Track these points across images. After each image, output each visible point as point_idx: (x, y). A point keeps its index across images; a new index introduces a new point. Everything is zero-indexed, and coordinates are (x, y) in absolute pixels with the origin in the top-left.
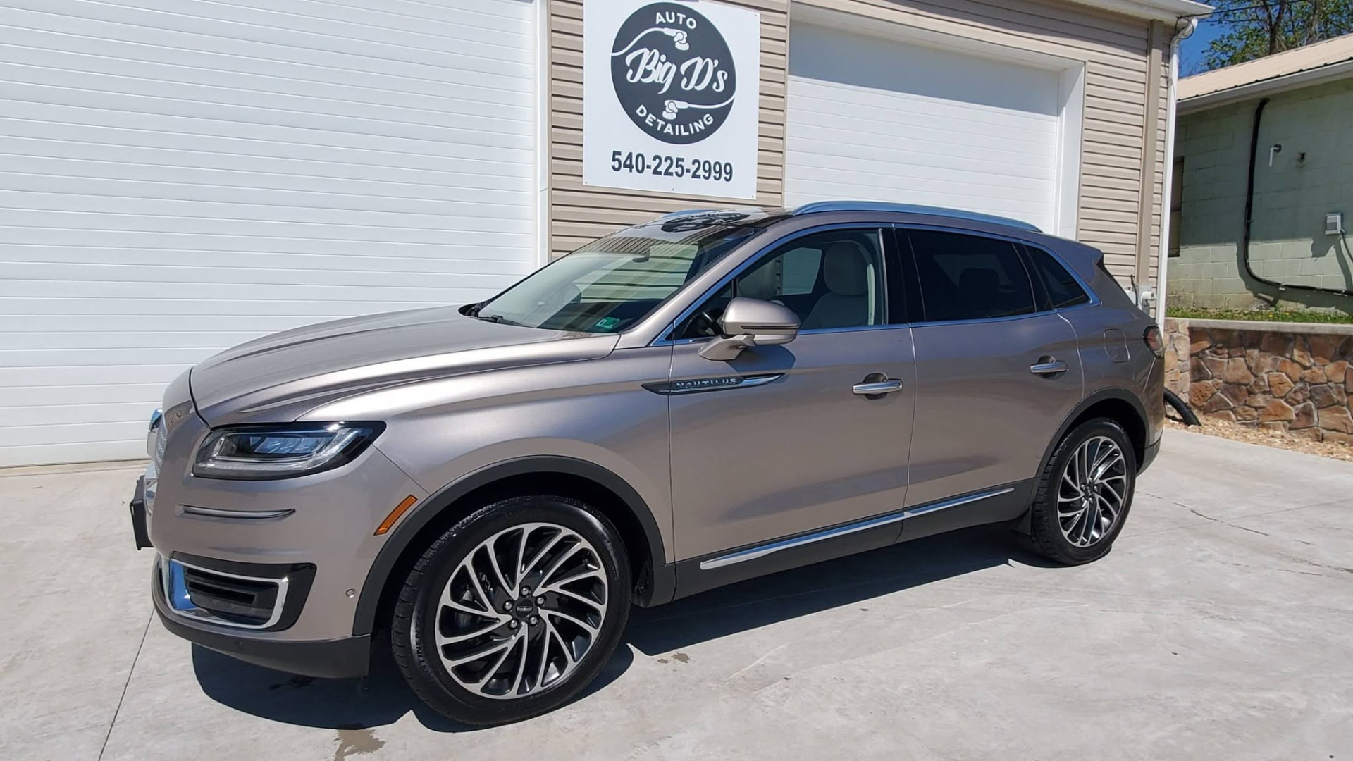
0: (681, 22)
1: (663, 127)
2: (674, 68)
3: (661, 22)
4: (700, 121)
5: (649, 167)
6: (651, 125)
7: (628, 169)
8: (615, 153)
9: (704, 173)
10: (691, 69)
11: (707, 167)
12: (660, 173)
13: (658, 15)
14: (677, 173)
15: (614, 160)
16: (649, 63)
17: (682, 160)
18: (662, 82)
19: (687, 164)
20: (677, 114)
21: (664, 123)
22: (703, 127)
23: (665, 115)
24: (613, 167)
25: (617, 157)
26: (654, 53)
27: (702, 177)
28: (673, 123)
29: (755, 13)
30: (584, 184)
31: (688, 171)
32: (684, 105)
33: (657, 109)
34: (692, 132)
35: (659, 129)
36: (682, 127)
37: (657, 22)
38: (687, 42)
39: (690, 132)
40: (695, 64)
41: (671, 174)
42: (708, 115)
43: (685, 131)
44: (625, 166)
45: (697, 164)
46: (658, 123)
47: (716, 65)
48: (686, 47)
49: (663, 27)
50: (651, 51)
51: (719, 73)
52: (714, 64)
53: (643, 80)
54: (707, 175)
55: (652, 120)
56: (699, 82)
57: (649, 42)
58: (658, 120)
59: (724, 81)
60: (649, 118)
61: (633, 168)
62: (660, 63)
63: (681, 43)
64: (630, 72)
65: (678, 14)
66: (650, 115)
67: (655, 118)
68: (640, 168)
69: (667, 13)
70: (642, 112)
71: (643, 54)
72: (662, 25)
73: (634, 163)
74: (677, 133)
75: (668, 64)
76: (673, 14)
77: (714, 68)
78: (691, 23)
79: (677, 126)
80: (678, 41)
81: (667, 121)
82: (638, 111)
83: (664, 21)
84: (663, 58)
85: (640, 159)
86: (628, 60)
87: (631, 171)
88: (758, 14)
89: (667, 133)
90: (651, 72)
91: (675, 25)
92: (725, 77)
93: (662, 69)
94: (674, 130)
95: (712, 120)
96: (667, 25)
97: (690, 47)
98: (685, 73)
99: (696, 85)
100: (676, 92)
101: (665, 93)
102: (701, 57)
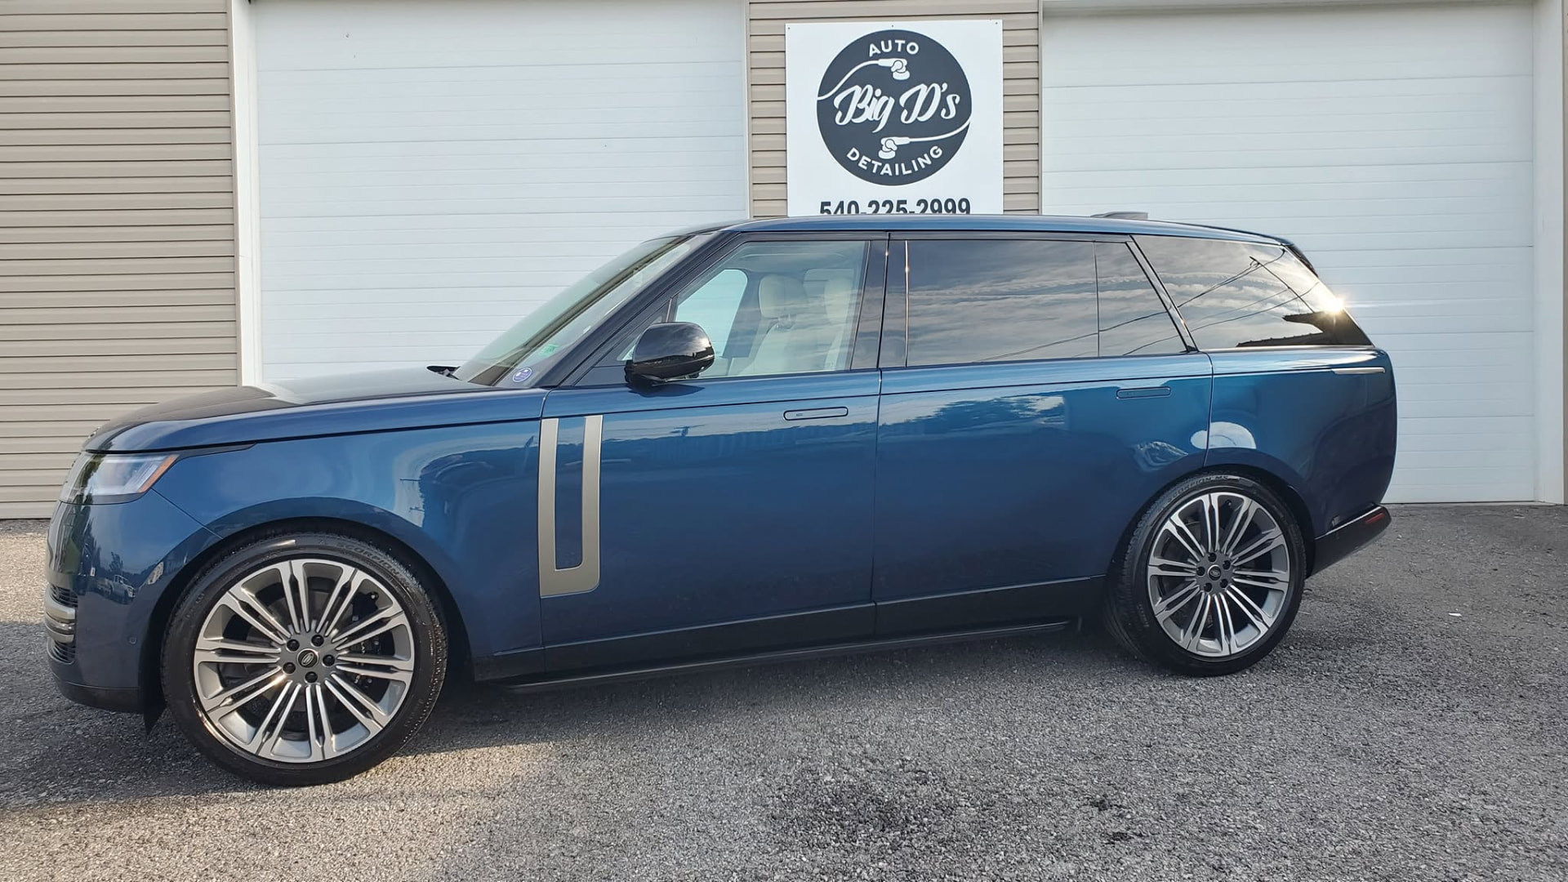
0: (899, 50)
1: (880, 168)
2: (892, 101)
3: (875, 54)
4: (926, 155)
6: (865, 168)
8: (824, 204)
10: (912, 101)
11: (936, 206)
13: (872, 46)
15: (822, 211)
16: (861, 101)
17: (905, 202)
18: (878, 119)
19: (910, 207)
20: (896, 151)
21: (880, 164)
22: (929, 162)
23: (882, 155)
25: (825, 208)
26: (867, 90)
28: (891, 162)
29: (997, 21)
32: (905, 141)
33: (872, 149)
34: (916, 169)
35: (874, 171)
36: (903, 165)
37: (871, 55)
38: (907, 70)
39: (913, 169)
40: (917, 93)
42: (935, 147)
43: (906, 170)
45: (923, 205)
46: (874, 165)
47: (944, 90)
48: (905, 76)
49: (877, 60)
50: (863, 88)
51: (949, 98)
52: (942, 89)
53: (855, 121)
55: (865, 163)
57: (860, 79)
58: (873, 162)
59: (956, 106)
60: (862, 161)
62: (874, 99)
63: (899, 70)
64: (840, 114)
65: (896, 41)
66: (864, 158)
67: (869, 160)
69: (882, 43)
70: (854, 155)
71: (854, 92)
73: (846, 212)
74: (897, 173)
75: (884, 98)
76: (890, 42)
77: (942, 93)
78: (913, 48)
79: (897, 165)
80: (896, 71)
81: (884, 161)
82: (849, 156)
83: (879, 52)
84: (878, 92)
85: (853, 207)
86: (837, 102)
88: (1000, 22)
89: (885, 174)
90: (864, 110)
91: (894, 54)
92: (957, 101)
93: (877, 106)
94: (893, 170)
95: (941, 152)
96: (884, 55)
97: (911, 75)
98: (905, 104)
99: (920, 114)
100: (895, 127)
101: (881, 130)
102: (926, 84)
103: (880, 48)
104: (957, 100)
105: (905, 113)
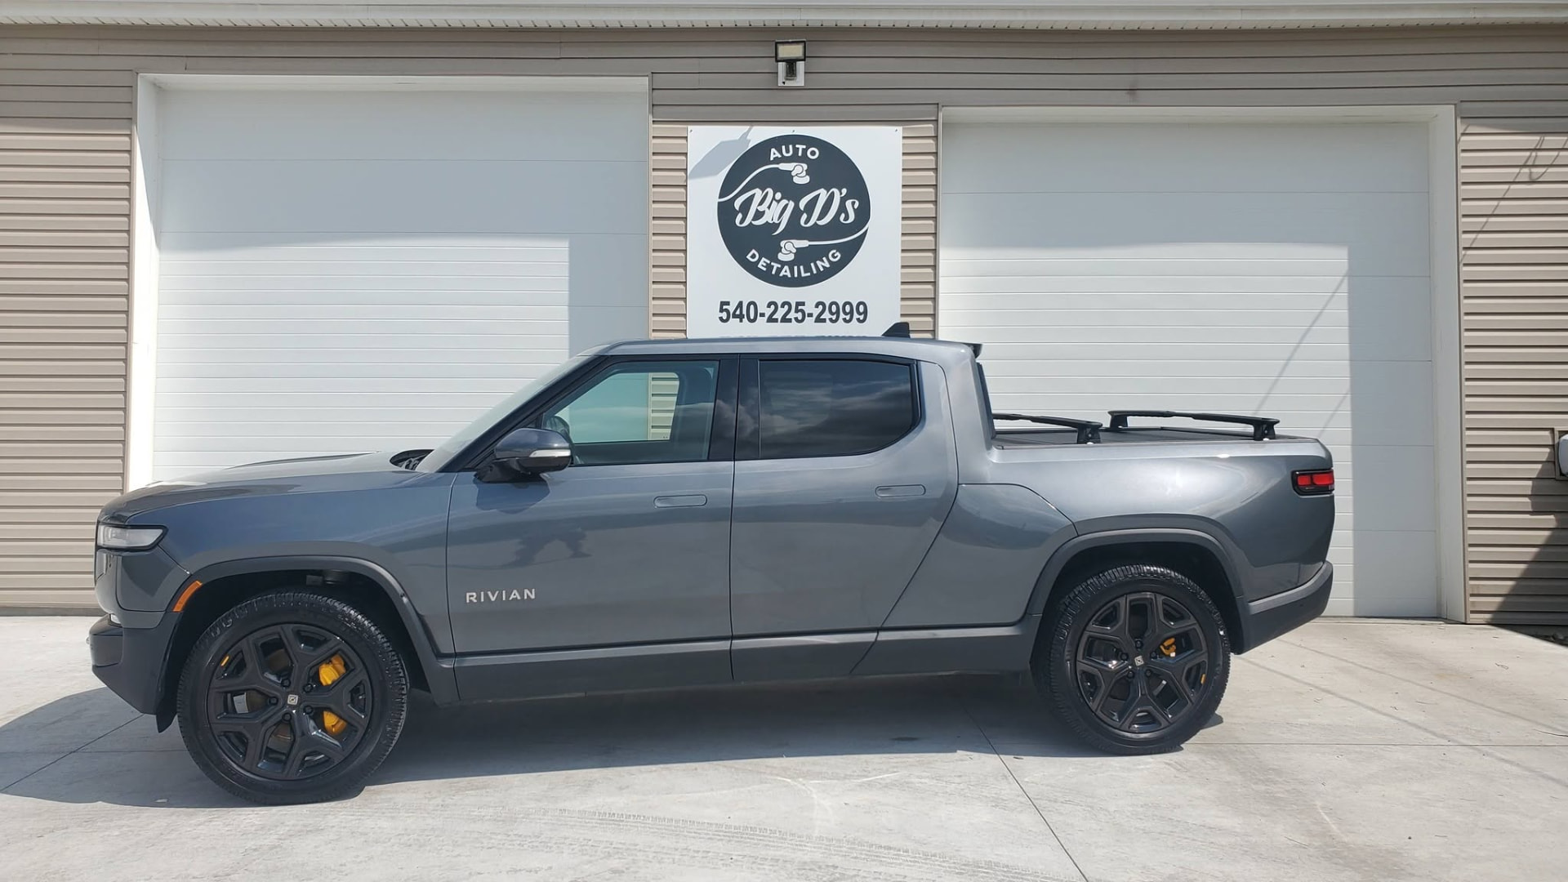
0: (800, 154)
1: (779, 270)
2: (792, 204)
3: (776, 158)
5: (762, 315)
6: (764, 269)
7: (738, 319)
8: (723, 303)
9: (831, 316)
10: (811, 205)
11: (834, 308)
12: (776, 320)
13: (773, 150)
14: (796, 319)
15: (722, 310)
16: (761, 204)
17: (803, 304)
18: (778, 222)
19: (807, 309)
20: (795, 254)
21: (779, 266)
22: (827, 265)
23: (781, 257)
24: (721, 319)
25: (725, 307)
26: (767, 193)
27: (828, 321)
28: (791, 264)
29: (897, 128)
31: (810, 315)
32: (805, 244)
33: (772, 251)
34: (815, 272)
35: (773, 272)
36: (802, 267)
37: (772, 159)
38: (807, 174)
39: (811, 272)
40: (817, 197)
41: (790, 321)
42: (835, 251)
43: (805, 272)
44: (735, 316)
45: (821, 307)
46: (773, 267)
47: (843, 194)
48: (807, 180)
49: (778, 164)
50: (763, 191)
51: (848, 203)
52: (841, 194)
53: (755, 223)
54: (834, 317)
55: (765, 264)
56: (822, 216)
57: (760, 182)
58: (772, 264)
59: (855, 210)
60: (761, 263)
61: (743, 317)
62: (774, 202)
63: (800, 176)
64: (740, 216)
65: (797, 146)
66: (763, 259)
67: (769, 262)
68: (752, 317)
69: (784, 147)
70: (753, 256)
71: (754, 194)
72: (777, 161)
73: (744, 312)
74: (796, 275)
75: (785, 202)
76: (791, 147)
77: (841, 198)
78: (813, 153)
79: (796, 268)
80: (796, 175)
81: (783, 264)
82: (748, 257)
83: (780, 156)
84: (778, 196)
85: (752, 307)
86: (737, 204)
87: (741, 321)
88: (900, 128)
89: (784, 276)
90: (764, 212)
91: (794, 158)
92: (856, 206)
93: (777, 208)
94: (792, 272)
95: (839, 256)
96: (784, 160)
97: (811, 179)
98: (804, 209)
99: (820, 218)
100: (794, 230)
101: (780, 233)
102: (825, 189)
104: (857, 204)
105: (805, 216)
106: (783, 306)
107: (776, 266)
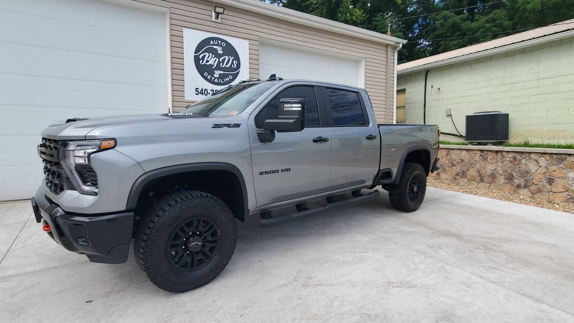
0: (220, 44)
1: (214, 80)
2: (218, 59)
3: (212, 44)
4: (228, 78)
5: (209, 94)
6: (210, 79)
7: (202, 94)
10: (224, 60)
13: (211, 41)
15: (196, 91)
16: (208, 58)
18: (213, 64)
20: (219, 75)
21: (214, 78)
22: (229, 80)
23: (215, 75)
24: (196, 94)
25: (197, 90)
28: (218, 78)
30: (185, 99)
32: (222, 72)
33: (212, 74)
34: (225, 81)
35: (212, 80)
36: (221, 80)
37: (211, 44)
38: (222, 50)
39: (224, 81)
40: (225, 58)
42: (230, 76)
43: (222, 81)
44: (200, 93)
46: (212, 78)
47: (233, 59)
48: (222, 52)
49: (213, 46)
50: (209, 54)
51: (234, 61)
53: (206, 64)
56: (227, 64)
57: (208, 51)
58: (212, 77)
59: (236, 64)
61: (203, 94)
62: (212, 58)
63: (220, 51)
64: (201, 61)
65: (219, 41)
66: (209, 76)
67: (211, 77)
68: (206, 94)
69: (214, 41)
70: (206, 74)
71: (206, 54)
72: (212, 45)
73: (204, 92)
74: (219, 82)
75: (215, 58)
76: (217, 41)
77: (232, 60)
78: (224, 44)
79: (219, 80)
81: (215, 78)
82: (205, 74)
83: (213, 43)
84: (213, 56)
85: (206, 91)
86: (201, 57)
87: (202, 95)
88: (248, 41)
89: (216, 82)
90: (209, 61)
91: (218, 45)
93: (213, 60)
94: (218, 81)
95: (232, 77)
96: (214, 45)
97: (223, 53)
98: (221, 61)
101: (214, 68)
102: (228, 56)
103: (214, 42)
104: (237, 62)
106: (215, 91)
107: (213, 78)
